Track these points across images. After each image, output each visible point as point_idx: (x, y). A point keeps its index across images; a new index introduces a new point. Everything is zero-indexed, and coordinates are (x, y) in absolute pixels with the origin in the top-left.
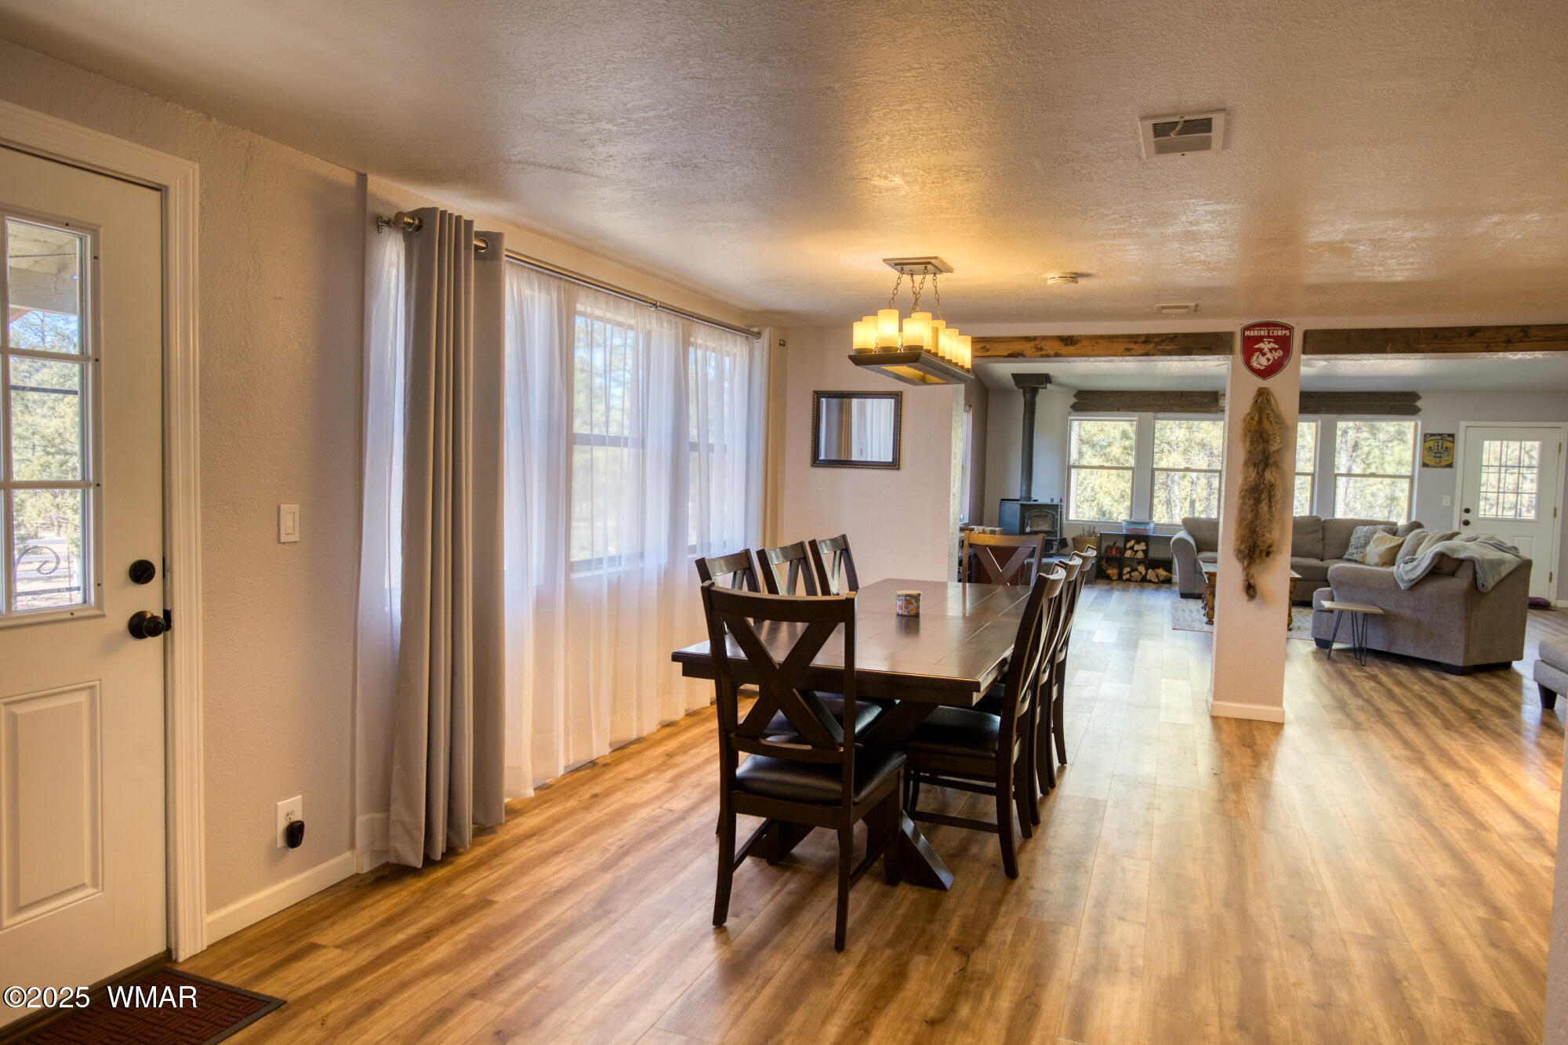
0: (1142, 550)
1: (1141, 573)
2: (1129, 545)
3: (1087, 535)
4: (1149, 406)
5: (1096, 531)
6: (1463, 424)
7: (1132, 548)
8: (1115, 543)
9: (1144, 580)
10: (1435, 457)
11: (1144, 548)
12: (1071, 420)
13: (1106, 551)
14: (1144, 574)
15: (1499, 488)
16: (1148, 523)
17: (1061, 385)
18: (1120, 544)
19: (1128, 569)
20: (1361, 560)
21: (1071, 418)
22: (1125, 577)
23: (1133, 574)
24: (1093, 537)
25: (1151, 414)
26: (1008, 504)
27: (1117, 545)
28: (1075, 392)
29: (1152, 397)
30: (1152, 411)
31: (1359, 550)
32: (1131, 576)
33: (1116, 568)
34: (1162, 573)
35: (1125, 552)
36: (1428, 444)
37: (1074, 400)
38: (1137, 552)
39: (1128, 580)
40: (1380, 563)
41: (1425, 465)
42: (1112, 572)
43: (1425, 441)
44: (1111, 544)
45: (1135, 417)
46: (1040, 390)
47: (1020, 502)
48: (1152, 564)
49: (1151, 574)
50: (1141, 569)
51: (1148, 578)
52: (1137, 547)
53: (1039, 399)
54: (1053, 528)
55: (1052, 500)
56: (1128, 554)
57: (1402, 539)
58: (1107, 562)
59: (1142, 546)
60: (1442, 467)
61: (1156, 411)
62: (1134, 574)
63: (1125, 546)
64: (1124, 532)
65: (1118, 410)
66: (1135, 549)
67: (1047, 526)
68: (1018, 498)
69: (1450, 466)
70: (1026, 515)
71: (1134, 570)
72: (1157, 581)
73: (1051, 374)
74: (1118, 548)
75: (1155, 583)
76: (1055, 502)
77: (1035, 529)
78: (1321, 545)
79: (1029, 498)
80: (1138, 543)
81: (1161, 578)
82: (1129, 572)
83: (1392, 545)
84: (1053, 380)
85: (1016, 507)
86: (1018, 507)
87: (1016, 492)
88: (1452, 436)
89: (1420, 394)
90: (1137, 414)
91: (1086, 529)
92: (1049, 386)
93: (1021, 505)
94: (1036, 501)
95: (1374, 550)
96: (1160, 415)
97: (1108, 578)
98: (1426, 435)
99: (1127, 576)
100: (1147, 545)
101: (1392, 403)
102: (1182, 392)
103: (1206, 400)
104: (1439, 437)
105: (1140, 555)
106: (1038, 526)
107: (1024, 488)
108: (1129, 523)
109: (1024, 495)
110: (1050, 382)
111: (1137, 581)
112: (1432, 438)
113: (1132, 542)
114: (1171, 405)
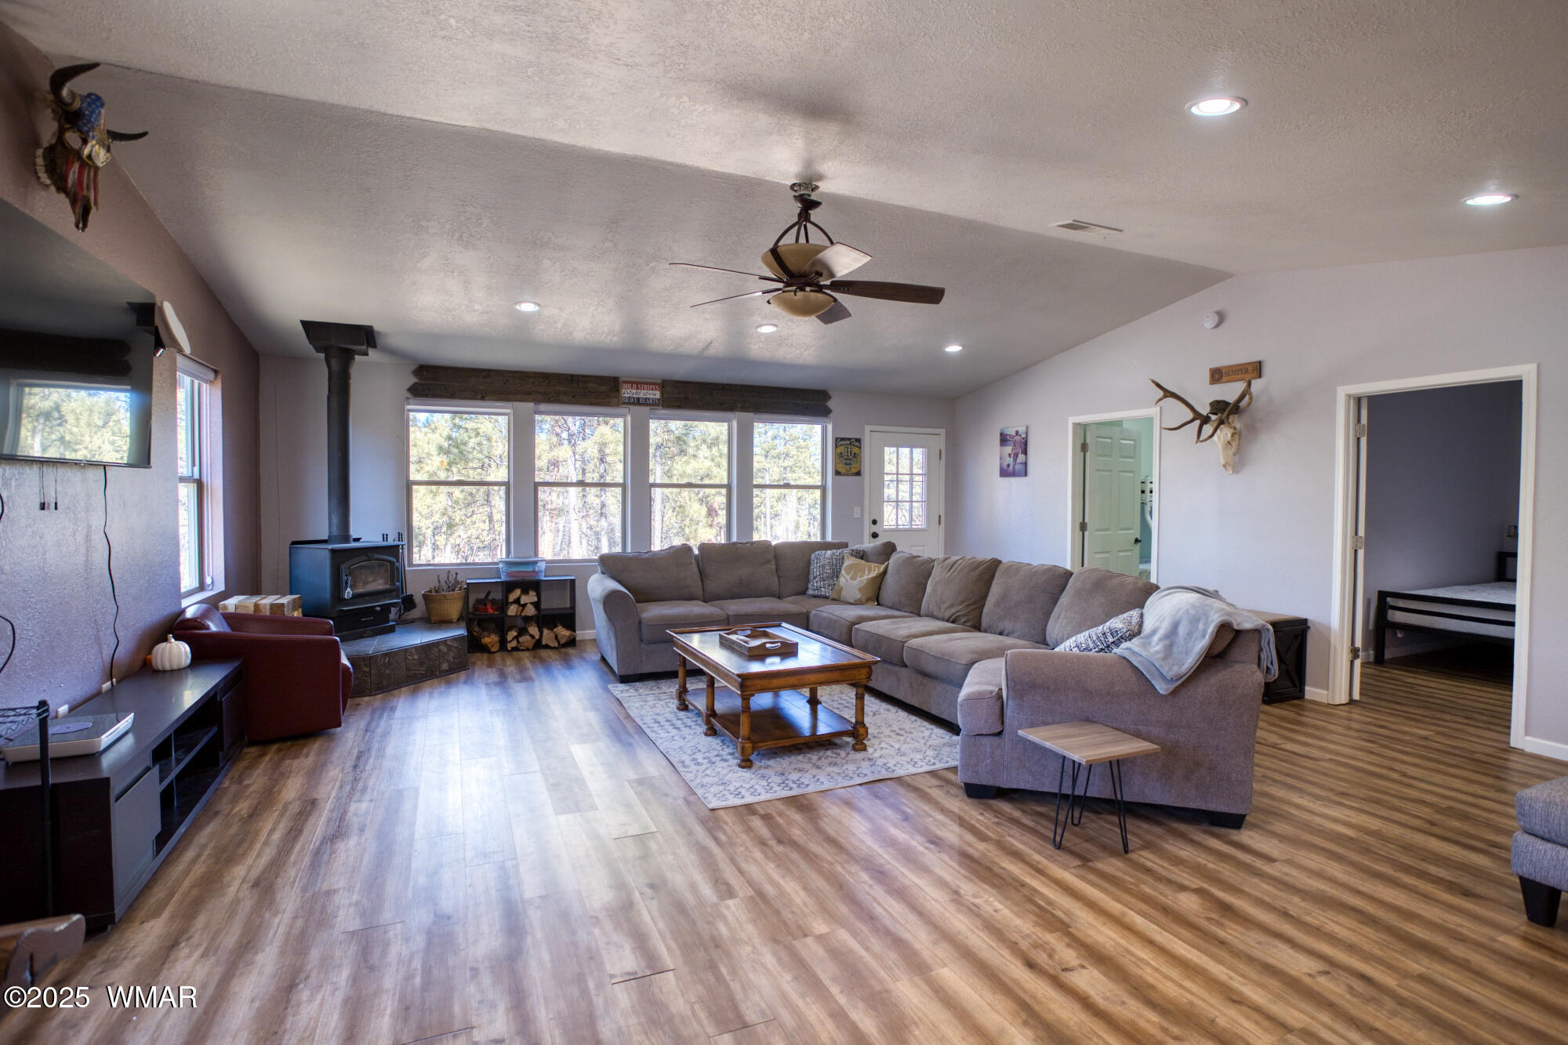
0: (531, 603)
1: (533, 637)
2: (512, 597)
3: (445, 587)
4: (529, 393)
5: (460, 578)
6: (868, 428)
7: (517, 601)
8: (489, 593)
9: (538, 645)
10: (846, 464)
11: (535, 599)
12: (409, 411)
13: (476, 609)
14: (537, 637)
15: (911, 495)
16: (536, 562)
17: (391, 352)
18: (497, 595)
19: (514, 633)
20: (835, 596)
21: (409, 407)
22: (509, 646)
23: (521, 639)
24: (457, 591)
25: (531, 405)
26: (305, 552)
27: (490, 597)
28: (413, 367)
29: (532, 380)
30: (532, 401)
31: (827, 582)
32: (518, 642)
33: (494, 632)
34: (563, 632)
35: (507, 608)
36: (840, 449)
37: (413, 380)
38: (524, 606)
39: (515, 649)
40: (864, 599)
41: (837, 473)
42: (491, 640)
43: (836, 447)
44: (482, 596)
45: (508, 408)
46: (357, 357)
47: (330, 547)
48: (547, 620)
49: (548, 636)
50: (534, 630)
51: (544, 643)
52: (524, 599)
53: (355, 372)
54: (394, 584)
55: (385, 537)
56: (512, 610)
57: (883, 567)
58: (479, 625)
59: (531, 597)
60: (852, 475)
61: (537, 401)
62: (524, 639)
63: (507, 598)
64: (503, 578)
65: (483, 398)
66: (522, 603)
67: (381, 581)
68: (326, 537)
69: (858, 474)
70: (343, 567)
71: (523, 631)
72: (556, 645)
73: (376, 328)
74: (493, 601)
75: (554, 648)
76: (390, 542)
77: (360, 590)
78: (776, 579)
79: (346, 537)
80: (525, 592)
81: (563, 641)
82: (516, 638)
83: (873, 574)
84: (379, 341)
85: (322, 555)
86: (327, 555)
87: (320, 525)
88: (858, 440)
89: (831, 393)
90: (510, 404)
91: (443, 578)
92: (371, 351)
93: (333, 551)
94: (357, 540)
95: (850, 581)
96: (543, 407)
97: (484, 649)
98: (837, 439)
99: (514, 644)
100: (539, 596)
101: (805, 402)
102: (572, 376)
103: (604, 388)
104: (848, 442)
105: (530, 611)
106: (366, 583)
107: (335, 521)
108: (509, 564)
109: (335, 532)
110: (374, 346)
111: (528, 649)
112: (844, 442)
113: (518, 592)
114: (558, 394)
